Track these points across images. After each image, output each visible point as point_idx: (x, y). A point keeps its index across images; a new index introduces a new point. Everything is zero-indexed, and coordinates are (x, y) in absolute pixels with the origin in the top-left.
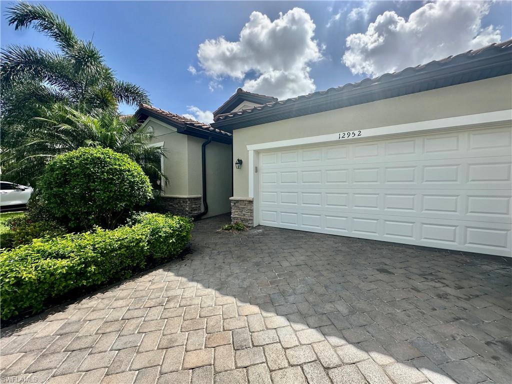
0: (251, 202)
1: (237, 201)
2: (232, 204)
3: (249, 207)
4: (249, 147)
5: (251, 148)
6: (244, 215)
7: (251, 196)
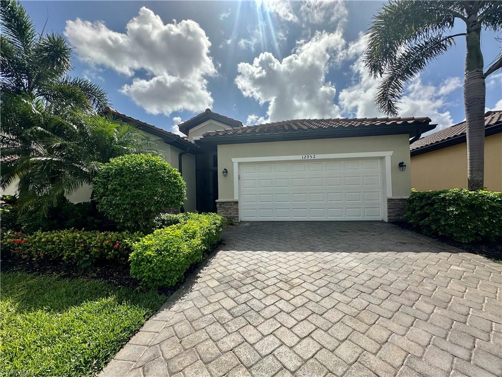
0: (236, 203)
1: (223, 203)
2: (217, 205)
3: (235, 207)
4: (233, 160)
5: (236, 161)
6: (230, 214)
7: (236, 198)
